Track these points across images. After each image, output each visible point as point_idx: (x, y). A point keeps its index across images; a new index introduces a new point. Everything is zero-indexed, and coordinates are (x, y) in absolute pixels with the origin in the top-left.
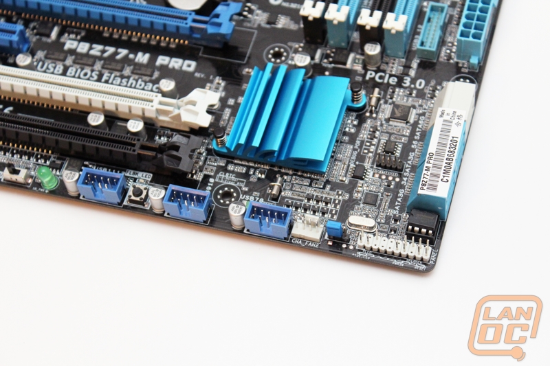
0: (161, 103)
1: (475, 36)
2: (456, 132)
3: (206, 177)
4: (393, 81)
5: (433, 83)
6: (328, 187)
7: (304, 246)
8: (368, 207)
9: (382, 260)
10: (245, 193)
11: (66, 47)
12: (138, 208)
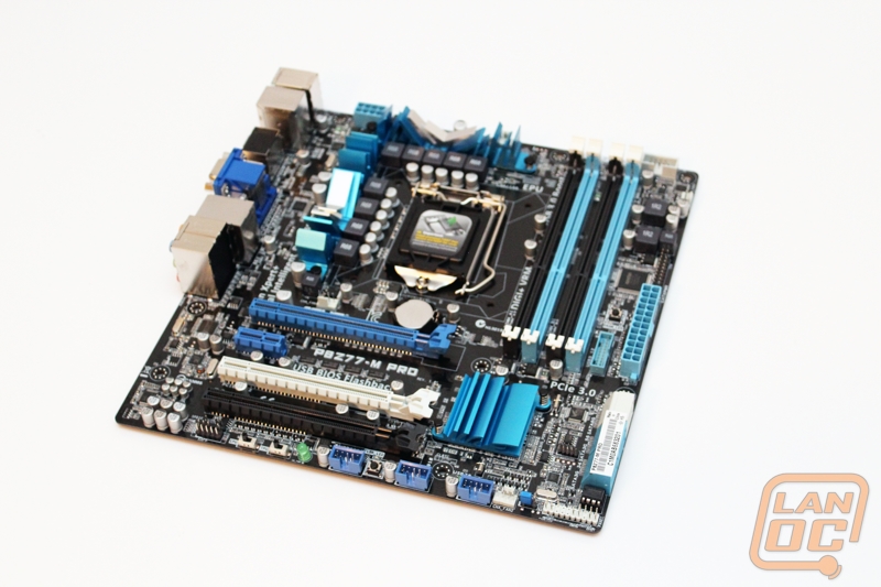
0: (392, 399)
1: (634, 358)
2: (620, 429)
3: (426, 457)
4: (571, 390)
5: (602, 393)
6: (521, 468)
7: (502, 510)
8: (551, 483)
9: (562, 523)
10: (456, 469)
11: (315, 354)
12: (374, 478)
